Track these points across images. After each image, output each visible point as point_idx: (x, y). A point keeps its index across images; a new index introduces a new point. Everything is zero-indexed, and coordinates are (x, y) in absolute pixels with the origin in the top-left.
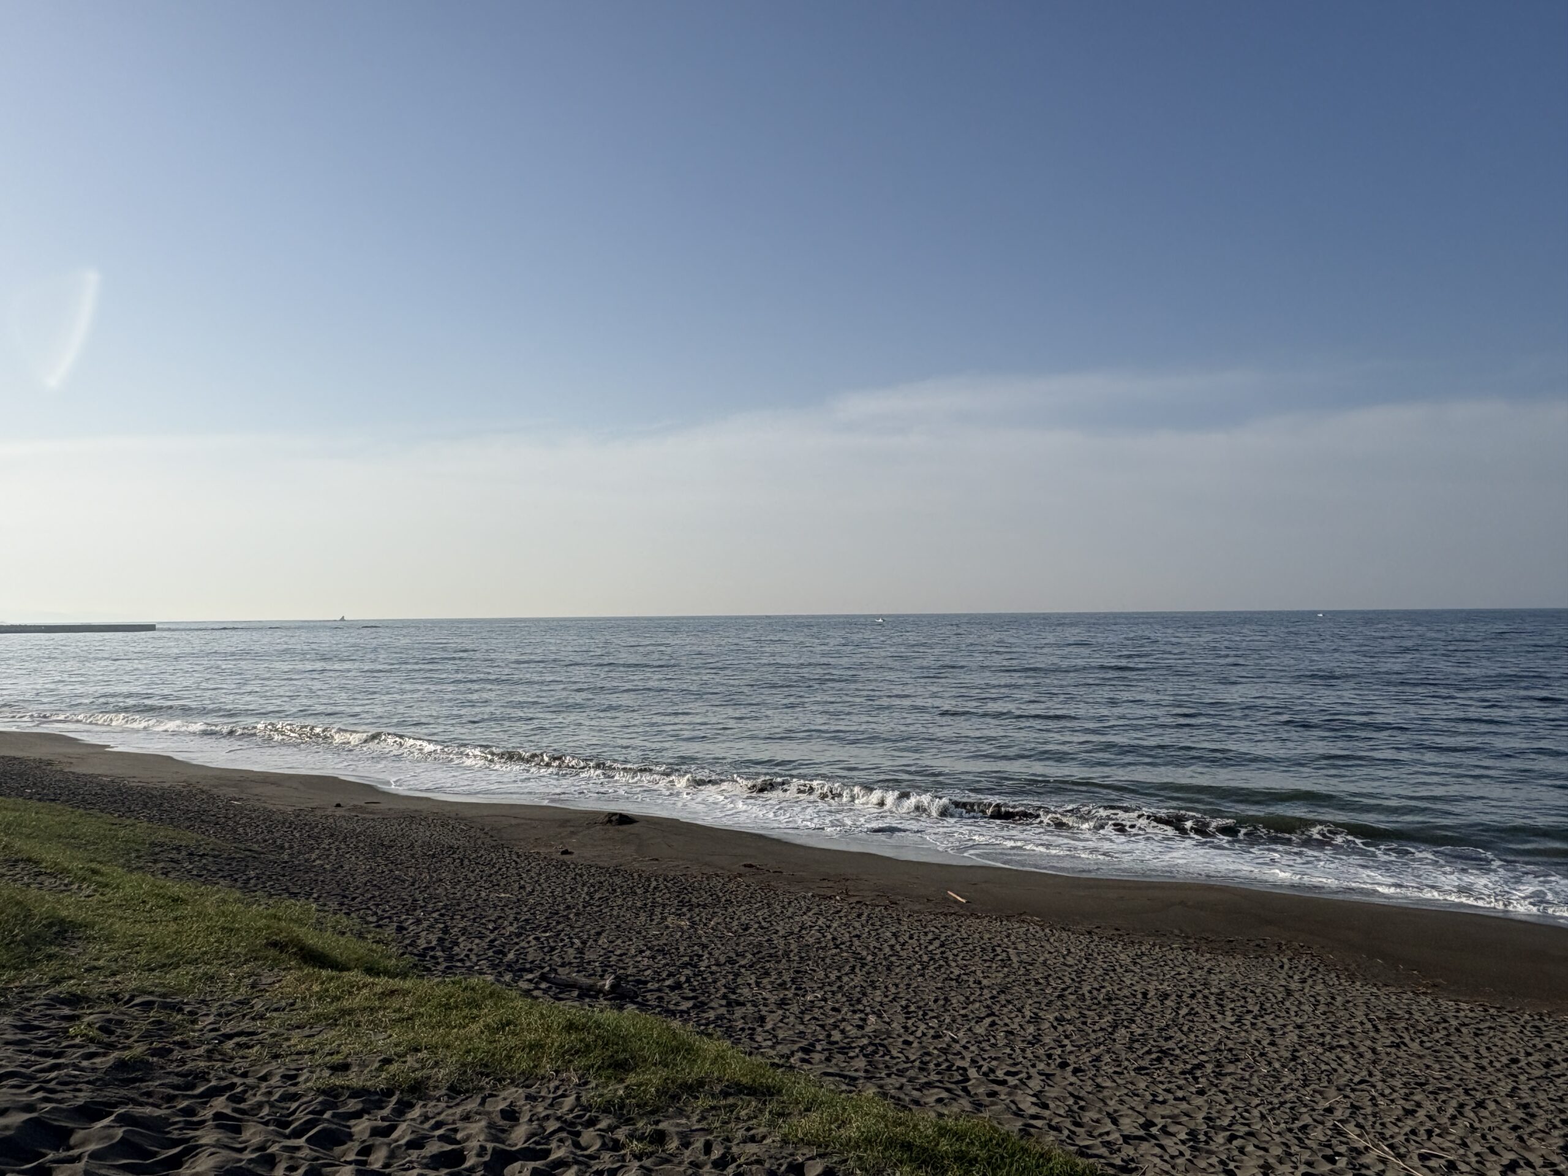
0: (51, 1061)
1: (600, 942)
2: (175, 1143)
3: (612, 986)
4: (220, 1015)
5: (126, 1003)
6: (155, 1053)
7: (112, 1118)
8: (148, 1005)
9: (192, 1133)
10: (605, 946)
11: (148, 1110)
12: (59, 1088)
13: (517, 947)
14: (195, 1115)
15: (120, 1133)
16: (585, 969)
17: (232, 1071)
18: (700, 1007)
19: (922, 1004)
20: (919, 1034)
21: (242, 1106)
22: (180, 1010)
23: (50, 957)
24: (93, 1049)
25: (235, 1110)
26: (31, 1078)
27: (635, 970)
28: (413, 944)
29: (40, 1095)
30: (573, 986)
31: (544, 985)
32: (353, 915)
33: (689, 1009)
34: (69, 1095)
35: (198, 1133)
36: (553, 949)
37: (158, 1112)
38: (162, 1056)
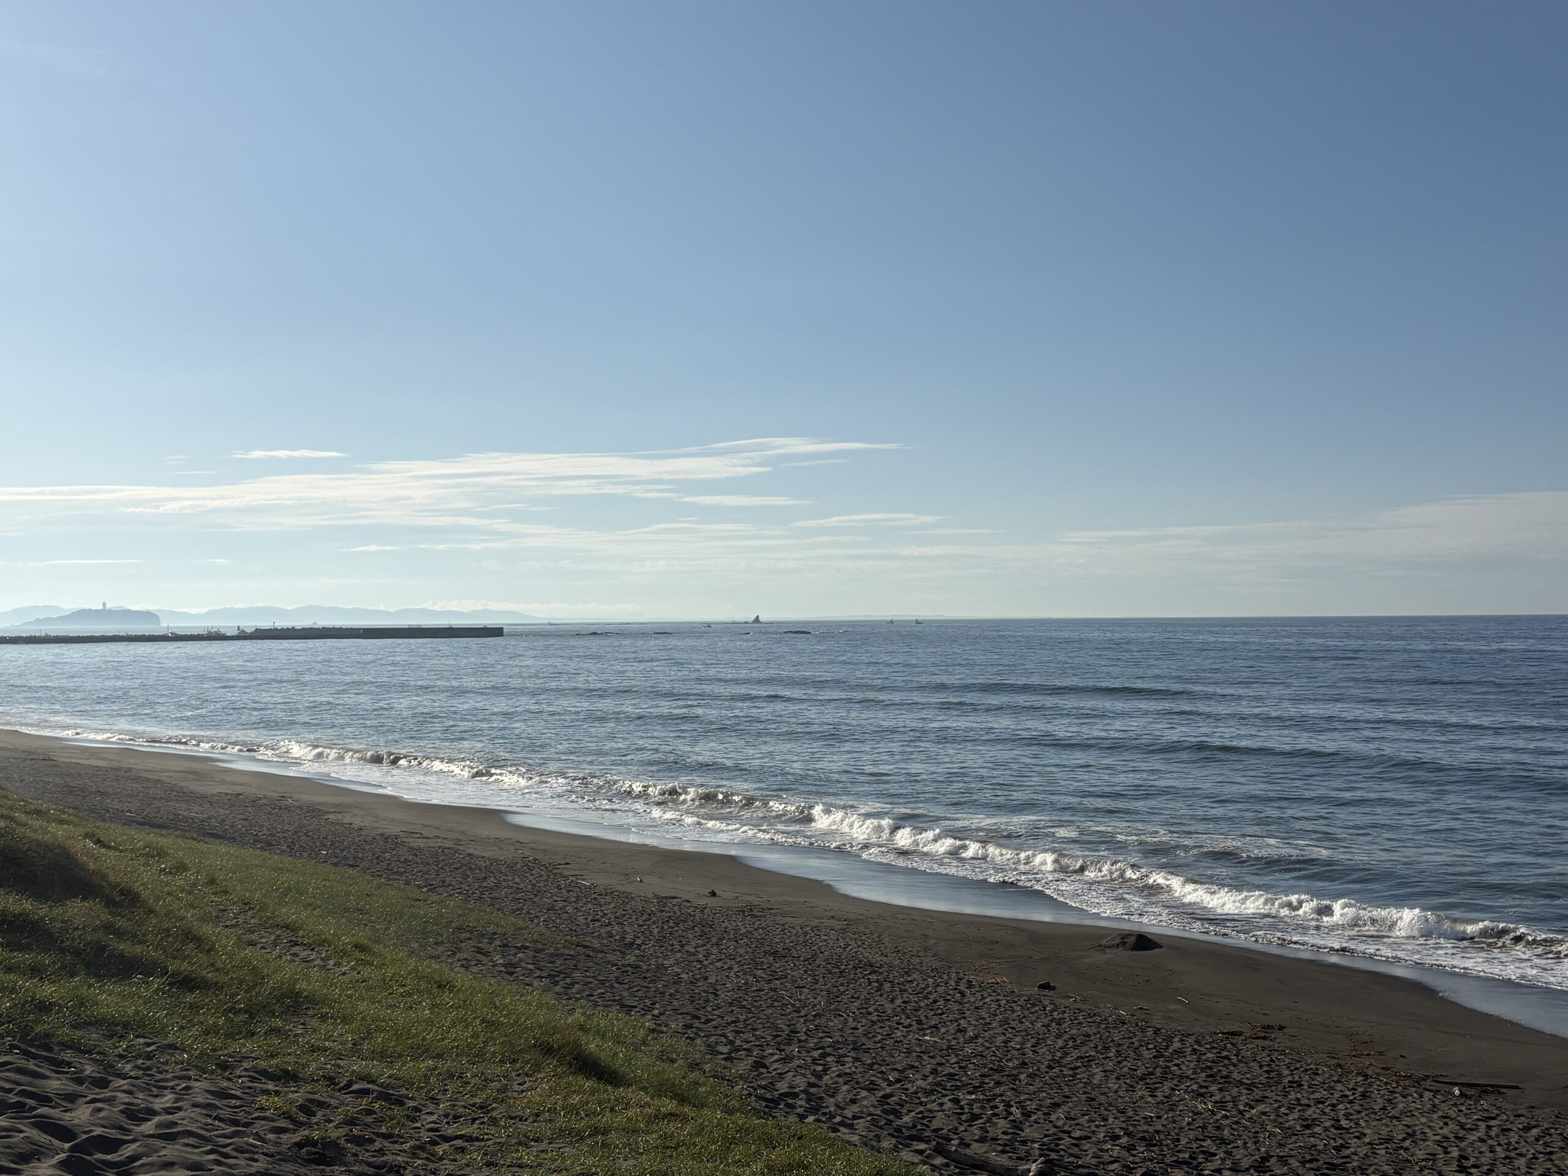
0: (234, 1129)
3: (1039, 1173)
4: (446, 1115)
5: (343, 1088)
6: (352, 1139)
8: (365, 1093)
22: (402, 1104)
24: (284, 1124)
26: (209, 1141)
34: (243, 1162)
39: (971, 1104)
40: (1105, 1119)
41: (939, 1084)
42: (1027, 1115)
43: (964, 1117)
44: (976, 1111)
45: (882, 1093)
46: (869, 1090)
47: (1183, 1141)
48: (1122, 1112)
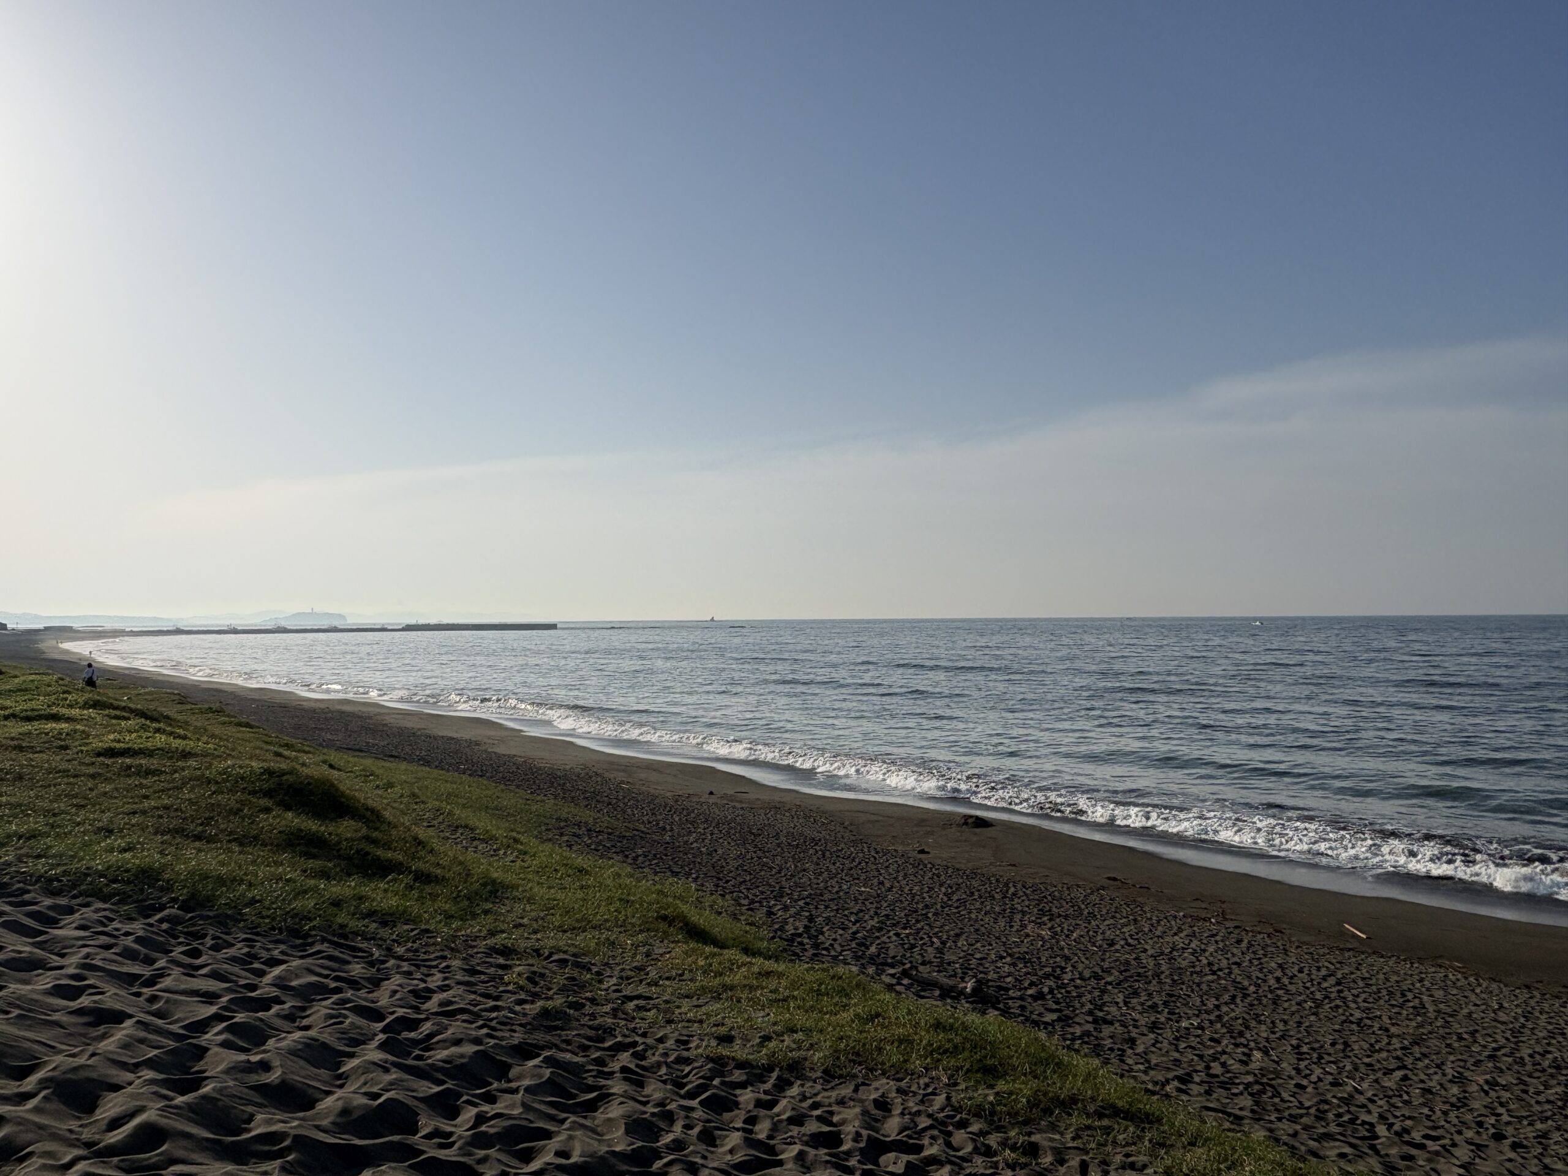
0: (492, 1003)
1: (959, 944)
2: (591, 1089)
3: (974, 989)
4: (621, 978)
5: (547, 958)
6: (571, 1005)
7: (541, 1059)
8: (563, 962)
9: (603, 1082)
10: (965, 948)
11: (568, 1056)
12: (499, 1027)
13: (878, 941)
14: (606, 1066)
15: (547, 1073)
16: (946, 970)
17: (634, 1030)
18: (1066, 1021)
19: (1316, 1045)
20: (1314, 1078)
21: (643, 1063)
22: (589, 970)
23: (486, 912)
24: (523, 996)
25: (637, 1066)
26: (477, 1016)
27: (995, 976)
28: (782, 929)
29: (485, 1031)
30: (935, 984)
31: (906, 981)
32: (727, 896)
33: (1053, 1021)
34: (507, 1034)
35: (609, 1082)
36: (913, 946)
37: (576, 1059)
38: (576, 1010)
39: (907, 936)
40: (990, 945)
41: (882, 922)
42: (944, 943)
43: (906, 946)
44: (913, 942)
45: (851, 931)
46: (843, 929)
47: (1043, 959)
48: (998, 938)
